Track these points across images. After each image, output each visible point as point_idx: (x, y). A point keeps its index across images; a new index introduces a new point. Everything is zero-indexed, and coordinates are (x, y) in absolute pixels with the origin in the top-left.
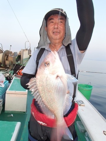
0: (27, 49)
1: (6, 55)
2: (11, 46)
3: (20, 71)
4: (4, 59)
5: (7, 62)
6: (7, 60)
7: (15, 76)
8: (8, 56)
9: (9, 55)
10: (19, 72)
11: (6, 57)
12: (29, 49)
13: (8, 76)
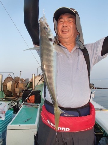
0: (39, 75)
1: (16, 82)
2: (21, 71)
3: (30, 98)
4: (14, 87)
5: (17, 90)
6: (17, 87)
7: (24, 104)
8: (18, 83)
9: (20, 82)
10: (28, 98)
11: (16, 84)
12: (41, 75)
13: (16, 105)
